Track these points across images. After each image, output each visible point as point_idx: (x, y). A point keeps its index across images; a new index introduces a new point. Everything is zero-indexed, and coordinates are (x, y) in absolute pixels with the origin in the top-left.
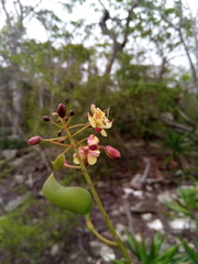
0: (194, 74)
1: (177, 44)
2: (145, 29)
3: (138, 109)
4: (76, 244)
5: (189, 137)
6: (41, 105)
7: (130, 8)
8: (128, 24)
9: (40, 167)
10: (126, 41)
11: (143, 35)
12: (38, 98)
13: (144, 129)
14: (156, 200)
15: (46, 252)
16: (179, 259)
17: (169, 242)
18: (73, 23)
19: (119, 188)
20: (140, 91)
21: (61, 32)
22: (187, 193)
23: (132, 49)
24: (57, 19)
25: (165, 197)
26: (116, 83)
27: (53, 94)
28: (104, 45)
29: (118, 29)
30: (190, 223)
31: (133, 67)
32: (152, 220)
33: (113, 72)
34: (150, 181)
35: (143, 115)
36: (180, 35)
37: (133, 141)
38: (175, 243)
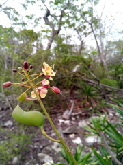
0: (99, 51)
1: (90, 33)
2: (71, 23)
3: (67, 71)
4: (29, 156)
5: (96, 87)
6: (6, 67)
7: (62, 9)
8: (61, 19)
9: (5, 107)
10: (60, 29)
11: (70, 27)
12: (4, 63)
13: (70, 82)
14: (78, 125)
15: (9, 162)
16: (91, 161)
17: (85, 151)
18: (27, 16)
19: (55, 119)
20: (68, 60)
21: (19, 22)
22: (95, 121)
23: (64, 35)
24: (17, 13)
25: (83, 124)
26: (54, 55)
27: (14, 60)
28: (47, 31)
29: (55, 22)
30: (97, 139)
31: (64, 46)
32: (75, 138)
33: (52, 48)
34: (74, 114)
35: (70, 74)
36: (92, 27)
37: (64, 90)
38: (89, 151)
